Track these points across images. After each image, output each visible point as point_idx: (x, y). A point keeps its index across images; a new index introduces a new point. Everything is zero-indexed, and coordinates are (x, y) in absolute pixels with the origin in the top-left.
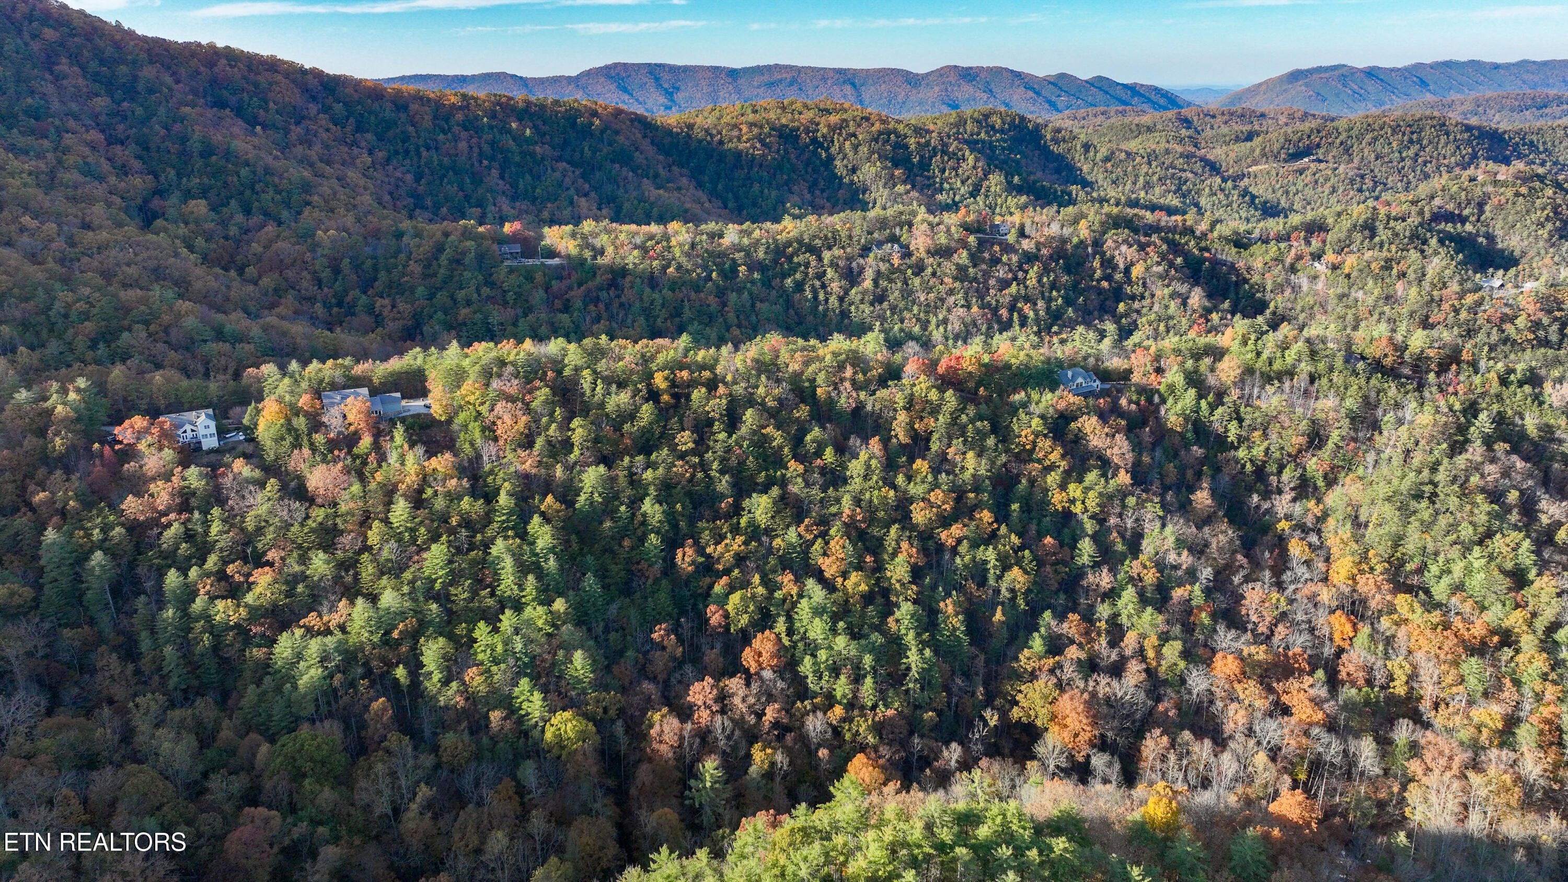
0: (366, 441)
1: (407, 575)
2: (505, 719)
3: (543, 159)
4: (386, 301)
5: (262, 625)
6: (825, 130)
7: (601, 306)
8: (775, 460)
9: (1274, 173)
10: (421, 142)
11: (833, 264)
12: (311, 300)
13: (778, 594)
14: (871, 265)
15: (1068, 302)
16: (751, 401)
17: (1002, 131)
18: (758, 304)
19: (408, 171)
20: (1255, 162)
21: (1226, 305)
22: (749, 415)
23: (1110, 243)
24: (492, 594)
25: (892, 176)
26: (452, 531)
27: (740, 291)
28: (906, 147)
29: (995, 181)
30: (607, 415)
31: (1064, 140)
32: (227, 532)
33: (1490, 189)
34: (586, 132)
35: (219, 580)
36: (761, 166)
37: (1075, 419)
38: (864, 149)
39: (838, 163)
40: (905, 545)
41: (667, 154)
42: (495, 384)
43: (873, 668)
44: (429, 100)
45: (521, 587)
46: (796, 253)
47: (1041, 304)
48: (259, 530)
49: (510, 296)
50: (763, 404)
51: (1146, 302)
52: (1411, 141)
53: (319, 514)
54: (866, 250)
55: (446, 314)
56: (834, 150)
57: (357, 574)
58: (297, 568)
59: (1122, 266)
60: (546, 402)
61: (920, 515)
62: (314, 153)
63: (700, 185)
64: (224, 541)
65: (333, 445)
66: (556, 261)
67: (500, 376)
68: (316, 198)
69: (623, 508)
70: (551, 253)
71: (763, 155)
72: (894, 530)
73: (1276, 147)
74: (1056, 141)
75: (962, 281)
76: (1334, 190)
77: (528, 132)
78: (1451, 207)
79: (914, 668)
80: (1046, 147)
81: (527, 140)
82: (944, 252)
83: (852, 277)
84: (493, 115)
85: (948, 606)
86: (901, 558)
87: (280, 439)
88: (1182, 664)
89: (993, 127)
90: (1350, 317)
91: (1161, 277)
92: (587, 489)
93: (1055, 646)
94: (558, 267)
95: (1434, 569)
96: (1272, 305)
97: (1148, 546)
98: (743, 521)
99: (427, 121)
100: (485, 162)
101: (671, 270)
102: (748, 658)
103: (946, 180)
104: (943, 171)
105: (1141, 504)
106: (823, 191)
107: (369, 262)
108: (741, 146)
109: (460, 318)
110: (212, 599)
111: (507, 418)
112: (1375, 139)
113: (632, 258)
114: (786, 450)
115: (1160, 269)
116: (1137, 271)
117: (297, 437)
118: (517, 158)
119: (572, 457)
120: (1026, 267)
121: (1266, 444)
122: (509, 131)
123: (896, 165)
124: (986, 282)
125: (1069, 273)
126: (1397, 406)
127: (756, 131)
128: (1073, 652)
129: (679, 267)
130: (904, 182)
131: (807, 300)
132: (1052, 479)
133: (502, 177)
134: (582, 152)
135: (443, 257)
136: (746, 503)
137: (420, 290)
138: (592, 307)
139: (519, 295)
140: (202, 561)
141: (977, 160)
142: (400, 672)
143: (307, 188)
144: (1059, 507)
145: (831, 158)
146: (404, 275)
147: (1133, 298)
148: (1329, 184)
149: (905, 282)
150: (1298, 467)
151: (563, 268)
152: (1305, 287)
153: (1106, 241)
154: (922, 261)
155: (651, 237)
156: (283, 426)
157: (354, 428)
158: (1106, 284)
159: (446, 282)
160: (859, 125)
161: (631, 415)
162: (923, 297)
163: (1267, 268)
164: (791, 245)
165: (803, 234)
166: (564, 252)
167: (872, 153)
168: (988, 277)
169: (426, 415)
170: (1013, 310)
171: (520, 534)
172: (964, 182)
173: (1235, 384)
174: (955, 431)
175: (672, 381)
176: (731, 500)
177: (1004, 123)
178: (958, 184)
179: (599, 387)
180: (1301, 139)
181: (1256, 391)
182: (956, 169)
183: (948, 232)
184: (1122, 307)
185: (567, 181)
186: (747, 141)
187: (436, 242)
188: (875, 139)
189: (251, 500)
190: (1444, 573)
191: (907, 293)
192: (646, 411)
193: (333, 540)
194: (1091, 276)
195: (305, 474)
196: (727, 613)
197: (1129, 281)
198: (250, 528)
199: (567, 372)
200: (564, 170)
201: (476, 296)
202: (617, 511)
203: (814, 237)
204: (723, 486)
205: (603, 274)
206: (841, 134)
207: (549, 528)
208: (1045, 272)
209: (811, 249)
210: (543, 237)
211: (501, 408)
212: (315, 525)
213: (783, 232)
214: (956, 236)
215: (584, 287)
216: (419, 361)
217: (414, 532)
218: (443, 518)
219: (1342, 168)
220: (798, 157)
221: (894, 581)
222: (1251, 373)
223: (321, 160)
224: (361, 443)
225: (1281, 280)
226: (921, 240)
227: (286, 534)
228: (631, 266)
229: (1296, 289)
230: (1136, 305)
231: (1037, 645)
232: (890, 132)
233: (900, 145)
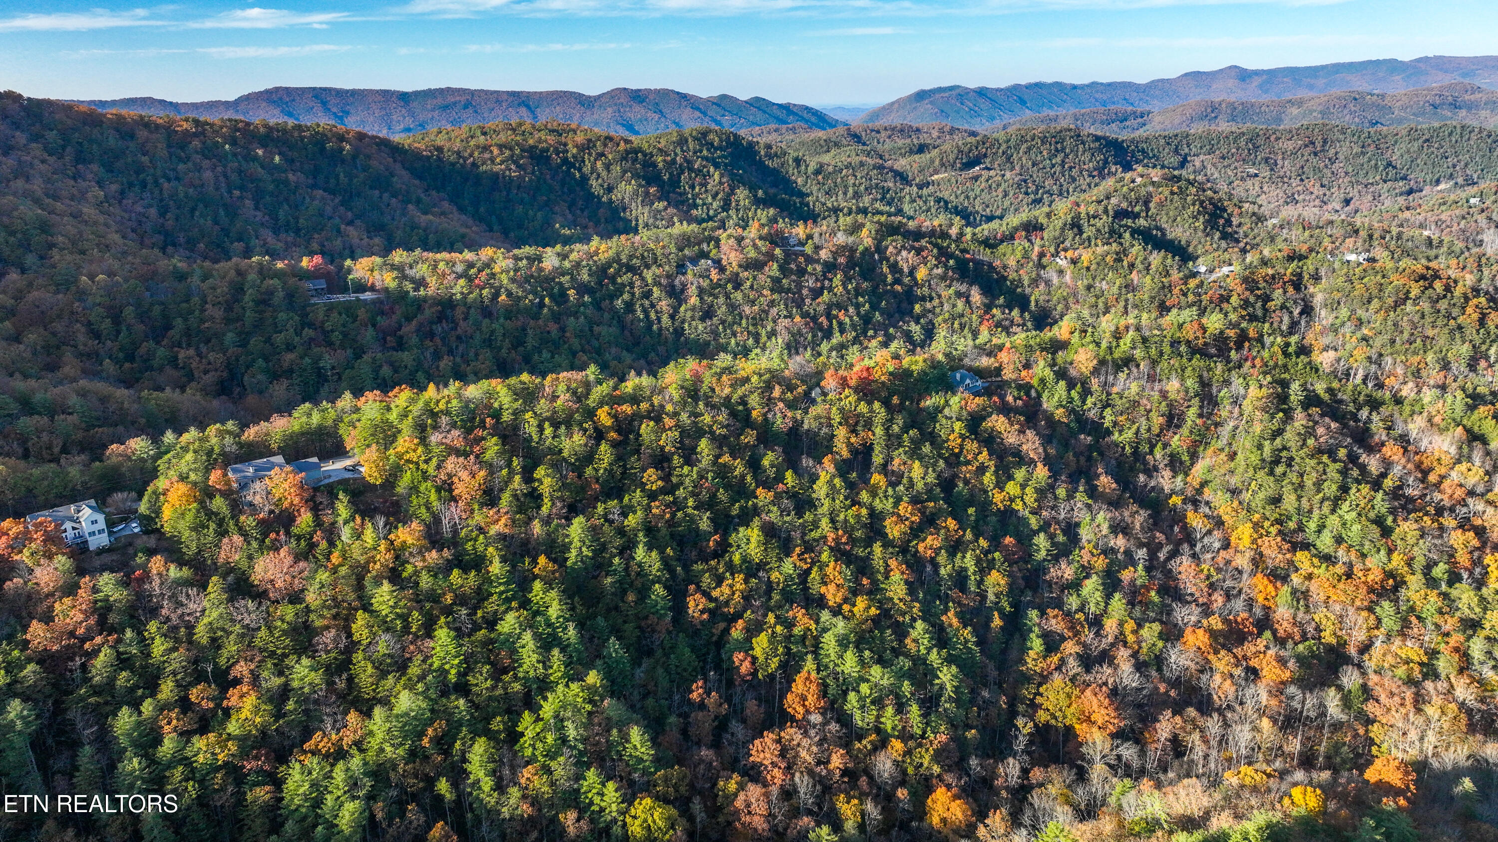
0: (305, 519)
1: (414, 670)
2: (578, 820)
3: (297, 188)
4: (192, 352)
5: (257, 758)
6: (575, 151)
7: (438, 340)
8: (740, 491)
9: (953, 180)
10: (159, 173)
11: (657, 283)
12: (93, 356)
13: (797, 631)
14: (691, 279)
15: (874, 307)
16: (699, 432)
17: (720, 148)
18: (596, 328)
19: (150, 206)
20: (936, 172)
21: (1001, 300)
22: (704, 445)
23: (891, 249)
24: (516, 678)
25: (647, 194)
26: (448, 611)
27: (576, 314)
28: (654, 165)
29: (742, 194)
30: (564, 459)
31: (776, 155)
32: (174, 649)
33: (1151, 189)
34: (336, 156)
35: (184, 711)
36: (519, 187)
37: (984, 419)
38: (617, 169)
39: (594, 183)
40: (893, 563)
41: (420, 178)
42: (435, 438)
43: (912, 694)
44: (157, 126)
45: (545, 662)
46: (618, 273)
47: (851, 310)
48: (216, 644)
49: (336, 337)
50: (712, 433)
51: (936, 302)
52: (1057, 150)
53: (288, 612)
54: (681, 268)
55: (266, 360)
56: (587, 169)
57: (350, 680)
58: (278, 681)
59: (906, 270)
61: (894, 530)
62: (37, 186)
63: (462, 209)
64: (178, 659)
65: (266, 527)
66: (368, 296)
68: (61, 239)
69: (616, 560)
70: (361, 287)
71: (518, 177)
72: (877, 548)
73: (951, 157)
74: (770, 157)
75: (780, 293)
76: (1006, 195)
77: (277, 158)
78: (1124, 205)
79: (948, 686)
80: (761, 162)
81: (277, 167)
82: (755, 265)
83: (677, 294)
84: (234, 142)
85: (951, 618)
86: (896, 576)
87: (198, 528)
88: (1160, 644)
89: (712, 144)
90: (1101, 305)
91: (943, 278)
92: (576, 543)
93: (1052, 643)
94: (373, 302)
95: (1312, 526)
96: (1033, 298)
97: (1085, 534)
98: (737, 558)
99: (161, 150)
100: (237, 193)
101: (503, 297)
102: (791, 702)
103: (698, 195)
104: (693, 187)
105: (1070, 496)
106: (582, 210)
107: (157, 309)
108: (497, 168)
109: (286, 365)
110: (186, 735)
111: (464, 475)
112: (1029, 149)
113: (460, 287)
114: (749, 478)
115: (940, 271)
116: (921, 274)
117: (221, 523)
118: (271, 187)
119: (545, 510)
120: (830, 276)
121: (1135, 427)
122: (256, 158)
123: (649, 184)
124: (799, 292)
125: (865, 279)
126: (1227, 383)
127: (507, 153)
128: (1070, 648)
129: (509, 294)
130: (660, 199)
131: (640, 320)
132: (988, 478)
133: (257, 208)
134: (337, 177)
135: (247, 298)
136: (733, 538)
137: (230, 337)
139: (345, 335)
140: (152, 688)
141: (722, 176)
142: (443, 786)
143: (44, 228)
144: (1000, 505)
145: (585, 179)
146: (202, 321)
147: (923, 299)
148: (1001, 189)
149: (727, 296)
150: (1165, 446)
151: (381, 302)
152: (1055, 280)
153: (887, 248)
154: (737, 274)
155: (471, 265)
156: (198, 511)
157: (286, 504)
158: (898, 288)
159: (258, 325)
160: (605, 145)
161: (589, 457)
162: (747, 310)
163: (1020, 265)
164: (610, 267)
165: (618, 254)
166: (378, 285)
167: (624, 172)
168: (800, 287)
169: (355, 479)
170: (829, 317)
171: (525, 604)
172: (714, 197)
173: (1092, 373)
174: (892, 441)
175: (615, 417)
176: (717, 537)
177: (721, 140)
178: (710, 199)
179: (548, 431)
180: (970, 150)
181: (1111, 378)
182: (704, 185)
183: (755, 246)
184: (917, 308)
185: (329, 209)
186: (501, 163)
187: (231, 282)
188: (624, 158)
189: (192, 606)
190: (1321, 528)
191: (732, 307)
192: (605, 452)
193: (310, 641)
194: (884, 281)
195: (244, 565)
196: (754, 659)
197: (916, 284)
198: (204, 641)
199: (506, 417)
200: (323, 198)
201: (297, 339)
202: (611, 564)
203: (631, 257)
204: (704, 523)
205: (431, 307)
206: (590, 154)
207: (553, 594)
208: (847, 279)
209: (631, 269)
210: (349, 271)
211: (451, 464)
212: (285, 626)
213: (596, 253)
214: (764, 249)
215: (414, 322)
216: (316, 418)
217: (404, 618)
218: (434, 597)
219: (1008, 175)
220: (552, 178)
221: (896, 601)
222: (1102, 362)
223: (47, 195)
224: (299, 520)
225: (1034, 275)
226: (733, 255)
227: (251, 642)
228: (459, 296)
229: (1048, 283)
230: (928, 305)
231: (1036, 644)
232: (637, 151)
233: (648, 164)
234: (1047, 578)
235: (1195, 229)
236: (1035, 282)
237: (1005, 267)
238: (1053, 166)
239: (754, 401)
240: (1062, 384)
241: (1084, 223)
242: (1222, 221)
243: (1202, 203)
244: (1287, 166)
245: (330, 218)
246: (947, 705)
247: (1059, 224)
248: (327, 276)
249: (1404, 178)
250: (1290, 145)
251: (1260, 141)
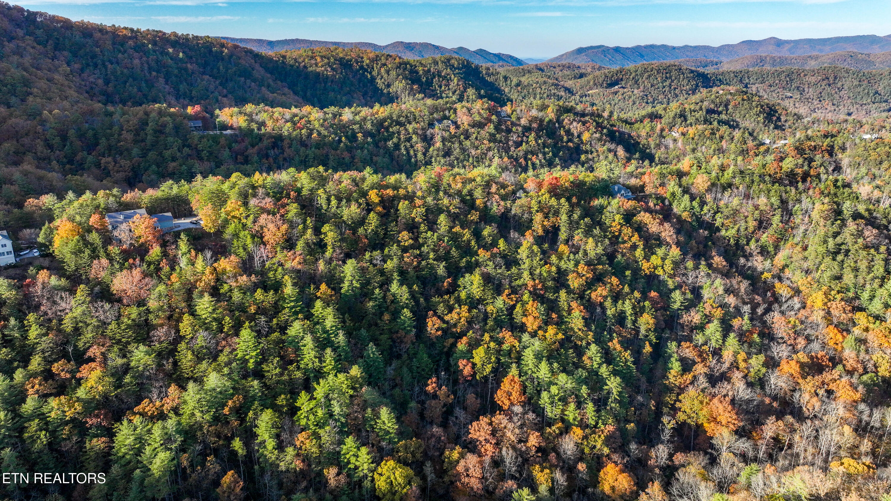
0: (156, 251)
1: (223, 358)
2: (338, 474)
3: (193, 73)
4: (110, 159)
5: (97, 416)
6: (368, 61)
7: (271, 160)
8: (467, 251)
9: (602, 94)
10: (105, 58)
11: (415, 133)
12: (47, 159)
13: (506, 346)
14: (437, 131)
15: (555, 155)
16: (440, 211)
17: (458, 68)
18: (374, 158)
19: (99, 78)
20: (591, 89)
21: (637, 155)
22: (442, 219)
23: (566, 121)
24: (298, 368)
25: (412, 89)
26: (252, 318)
27: (362, 149)
28: (417, 72)
29: (471, 92)
30: (344, 222)
31: (492, 74)
32: (46, 334)
33: (729, 97)
34: (219, 57)
35: (46, 379)
36: (332, 81)
37: (635, 215)
38: (393, 73)
39: (378, 81)
40: (574, 304)
41: (271, 73)
42: (253, 202)
43: (589, 395)
44: (107, 32)
45: (321, 359)
46: (390, 125)
47: (540, 156)
48: (77, 331)
49: (204, 154)
50: (449, 211)
51: (595, 154)
52: (666, 78)
53: (134, 312)
54: (431, 125)
55: (158, 166)
56: (375, 73)
57: (175, 364)
58: (120, 361)
59: (576, 134)
60: (297, 215)
61: (574, 282)
62: (27, 60)
63: (296, 93)
64: (46, 343)
65: (127, 254)
66: (229, 132)
67: (255, 195)
68: (35, 90)
69: (377, 291)
70: (224, 127)
71: (333, 75)
72: (563, 294)
73: (601, 80)
74: (489, 75)
75: (494, 143)
76: (634, 103)
77: (181, 55)
78: (712, 106)
79: (614, 391)
80: (483, 78)
81: (181, 60)
82: (480, 125)
83: (428, 140)
84: (155, 44)
85: (615, 345)
86: (576, 313)
87: (77, 252)
88: (764, 370)
89: (453, 66)
91: (600, 140)
92: (349, 277)
93: (687, 366)
94: (231, 135)
95: (865, 295)
96: (657, 156)
97: (706, 293)
98: (463, 295)
99: (109, 45)
100: (154, 73)
101: (315, 135)
102: (500, 397)
103: (443, 91)
104: (440, 87)
105: (696, 267)
107: (91, 133)
108: (319, 70)
109: (170, 170)
110: (44, 397)
111: (271, 226)
112: (649, 76)
113: (287, 128)
114: (473, 243)
115: (598, 135)
116: (586, 137)
117: (94, 250)
118: (176, 72)
119: (328, 254)
120: (527, 134)
121: (736, 227)
122: (168, 54)
123: (413, 83)
124: (507, 143)
125: (550, 138)
126: (799, 201)
127: (326, 61)
128: (700, 369)
129: (319, 134)
130: (419, 93)
131: (403, 155)
132: (639, 253)
133: (166, 83)
134: (218, 69)
135: (148, 128)
136: (461, 281)
137: (135, 151)
139: (211, 153)
140: (25, 362)
141: (459, 80)
142: (237, 444)
143: (26, 83)
144: (647, 272)
145: (373, 79)
146: (119, 141)
147: (586, 152)
148: (631, 100)
149: (460, 143)
150: (757, 241)
151: (236, 135)
152: (671, 146)
153: (563, 120)
154: (467, 130)
155: (295, 115)
156: (79, 241)
157: (142, 240)
158: (571, 144)
159: (154, 145)
160: (387, 59)
161: (362, 222)
162: (473, 152)
163: (649, 136)
164: (386, 121)
165: (391, 114)
166: (235, 125)
167: (398, 75)
168: (507, 140)
169: (196, 229)
170: (526, 159)
171: (309, 316)
172: (454, 93)
173: (707, 191)
174: (573, 225)
175: (381, 197)
176: (449, 280)
177: (459, 64)
178: (451, 94)
179: (334, 202)
180: (613, 76)
181: (719, 195)
182: (447, 85)
183: (479, 113)
184: (583, 157)
185: (212, 87)
186: (322, 66)
187: (140, 119)
188: (398, 67)
189: (63, 305)
190: (872, 298)
191: (463, 150)
192: (373, 219)
193: (148, 334)
194: (562, 140)
195: (107, 280)
196: (474, 365)
197: (582, 143)
198: (69, 330)
199: (305, 192)
200: (208, 80)
201: (179, 154)
202: (373, 293)
203: (399, 116)
204: (441, 270)
205: (267, 139)
206: (377, 64)
207: (330, 310)
208: (538, 137)
209: (399, 123)
210: (218, 116)
211: (263, 218)
212: (130, 322)
213: (377, 113)
214: (485, 116)
215: (256, 147)
216: (175, 190)
217: (219, 321)
218: (242, 308)
219: (636, 91)
220: (353, 77)
221: (577, 330)
222: (713, 185)
223: (32, 66)
224: (151, 252)
225: (657, 142)
226: (465, 118)
227: (104, 332)
228: (286, 133)
229: (667, 147)
230: (590, 156)
231: (675, 366)
232: (406, 63)
233: (413, 71)
234: (681, 321)
235: (758, 122)
236: (658, 146)
237: (639, 136)
238: (664, 87)
239: (478, 193)
240: (687, 197)
241: (688, 114)
242: (774, 118)
243: (762, 106)
244: (811, 92)
245: (212, 92)
246: (613, 405)
247: (672, 114)
248: (204, 119)
250: (813, 79)
251: (794, 76)
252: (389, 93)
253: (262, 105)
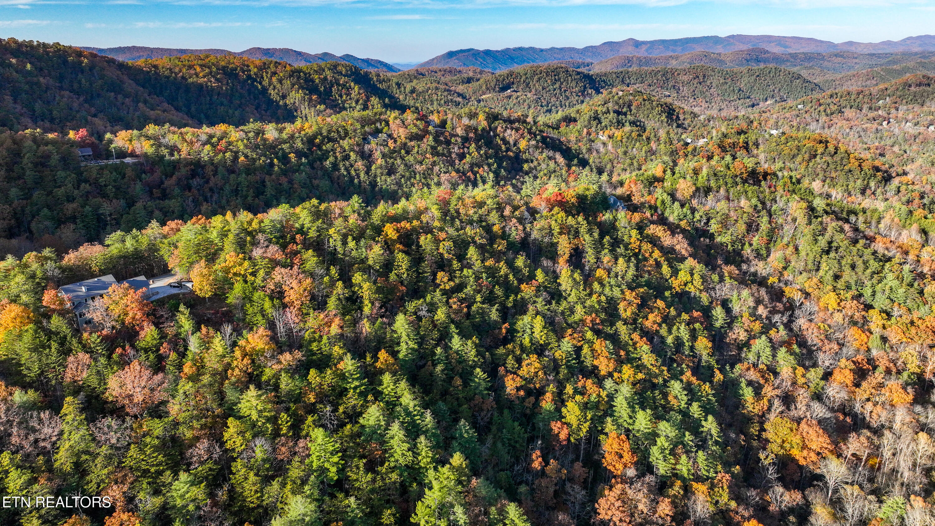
0: (149, 333)
1: (295, 472)
3: (47, 88)
6: (256, 70)
11: (352, 150)
13: (592, 398)
14: (375, 147)
15: (500, 166)
16: (466, 243)
18: (314, 181)
20: (484, 93)
21: (576, 161)
22: (471, 252)
23: (499, 129)
24: (390, 468)
25: (311, 100)
26: (313, 410)
27: (298, 171)
28: (313, 81)
29: (375, 101)
30: (371, 267)
31: (384, 80)
32: (33, 481)
33: (631, 98)
36: (219, 94)
37: (645, 228)
38: (287, 83)
39: (271, 91)
40: (636, 337)
41: (144, 86)
42: (256, 252)
43: (693, 442)
46: (322, 143)
47: (486, 168)
49: (110, 190)
50: (475, 243)
51: (535, 163)
52: (556, 80)
53: (155, 426)
54: (365, 140)
55: (50, 209)
56: (266, 83)
57: (232, 490)
59: (512, 142)
60: (317, 264)
63: (177, 109)
65: (111, 342)
66: (128, 160)
67: (255, 243)
69: (438, 350)
70: (122, 154)
71: (218, 87)
72: (620, 326)
73: (492, 84)
74: (380, 82)
75: (438, 156)
76: (529, 107)
77: (28, 66)
78: (617, 107)
79: (713, 432)
80: (375, 86)
81: (29, 73)
82: (418, 138)
83: (367, 157)
85: (689, 377)
87: (39, 348)
88: (822, 383)
90: (635, 164)
91: (537, 147)
92: (403, 338)
93: (758, 390)
94: (134, 164)
95: (867, 292)
96: (590, 160)
97: (737, 306)
98: (526, 342)
101: (242, 158)
102: (609, 461)
103: (345, 101)
104: (341, 96)
108: (201, 80)
109: (69, 213)
111: (294, 284)
112: (539, 79)
113: (206, 152)
115: (533, 143)
116: (523, 144)
118: (26, 87)
119: (367, 310)
120: (467, 145)
121: (729, 232)
122: (10, 65)
123: (311, 93)
124: (450, 156)
125: (489, 148)
127: (207, 70)
128: (770, 392)
129: (246, 156)
130: (320, 103)
131: (344, 176)
132: (666, 270)
133: (15, 102)
134: (80, 82)
135: (25, 160)
136: (517, 325)
137: (14, 192)
138: (187, 193)
139: (118, 188)
141: (360, 89)
144: (678, 289)
145: (265, 90)
147: (527, 161)
148: (526, 104)
149: (402, 158)
150: (751, 245)
151: (142, 164)
152: (602, 150)
153: (496, 128)
154: (405, 144)
155: (211, 136)
156: (36, 332)
157: (128, 320)
158: (511, 154)
159: (38, 183)
160: (276, 67)
161: (389, 265)
162: (419, 168)
163: (578, 141)
164: (316, 138)
165: (320, 129)
166: (138, 152)
167: (293, 85)
168: (450, 153)
169: (184, 294)
170: (475, 174)
171: (378, 395)
172: (357, 102)
173: (691, 197)
174: (598, 245)
175: (398, 230)
176: (506, 325)
177: (347, 71)
178: (354, 104)
179: (351, 244)
180: (504, 80)
181: (704, 200)
182: (348, 94)
183: (415, 125)
184: (526, 167)
185: (76, 105)
186: (204, 77)
187: (8, 149)
188: (290, 76)
189: (47, 431)
190: (874, 294)
191: (408, 166)
192: (400, 260)
193: (182, 454)
194: (501, 149)
195: (94, 382)
196: (569, 425)
197: (520, 151)
198: (68, 467)
199: (312, 234)
200: (70, 97)
201: (76, 192)
202: (434, 354)
203: (329, 132)
204: (494, 314)
205: (185, 166)
206: (267, 73)
207: (403, 384)
208: (478, 148)
209: (330, 140)
210: (111, 141)
211: (279, 274)
212: (156, 442)
213: (302, 129)
214: (421, 127)
215: (174, 177)
216: (130, 244)
217: (274, 420)
218: (298, 398)
219: (529, 95)
220: (242, 88)
221: (650, 367)
222: (698, 189)
224: (142, 334)
225: (588, 146)
226: (401, 130)
227: (121, 462)
228: (206, 158)
229: (598, 152)
230: (532, 165)
231: (748, 393)
232: (299, 71)
233: (308, 80)
234: (728, 340)
236: (590, 150)
237: (569, 141)
238: (555, 90)
239: (493, 218)
240: (677, 204)
242: (674, 117)
243: (662, 106)
244: (685, 91)
245: (78, 112)
246: (714, 448)
247: (587, 117)
248: (92, 145)
249: (749, 98)
250: (686, 78)
251: (669, 76)
252: (286, 105)
253: (167, 126)
